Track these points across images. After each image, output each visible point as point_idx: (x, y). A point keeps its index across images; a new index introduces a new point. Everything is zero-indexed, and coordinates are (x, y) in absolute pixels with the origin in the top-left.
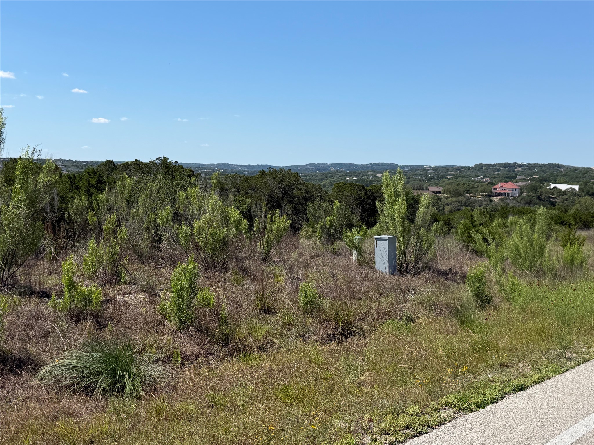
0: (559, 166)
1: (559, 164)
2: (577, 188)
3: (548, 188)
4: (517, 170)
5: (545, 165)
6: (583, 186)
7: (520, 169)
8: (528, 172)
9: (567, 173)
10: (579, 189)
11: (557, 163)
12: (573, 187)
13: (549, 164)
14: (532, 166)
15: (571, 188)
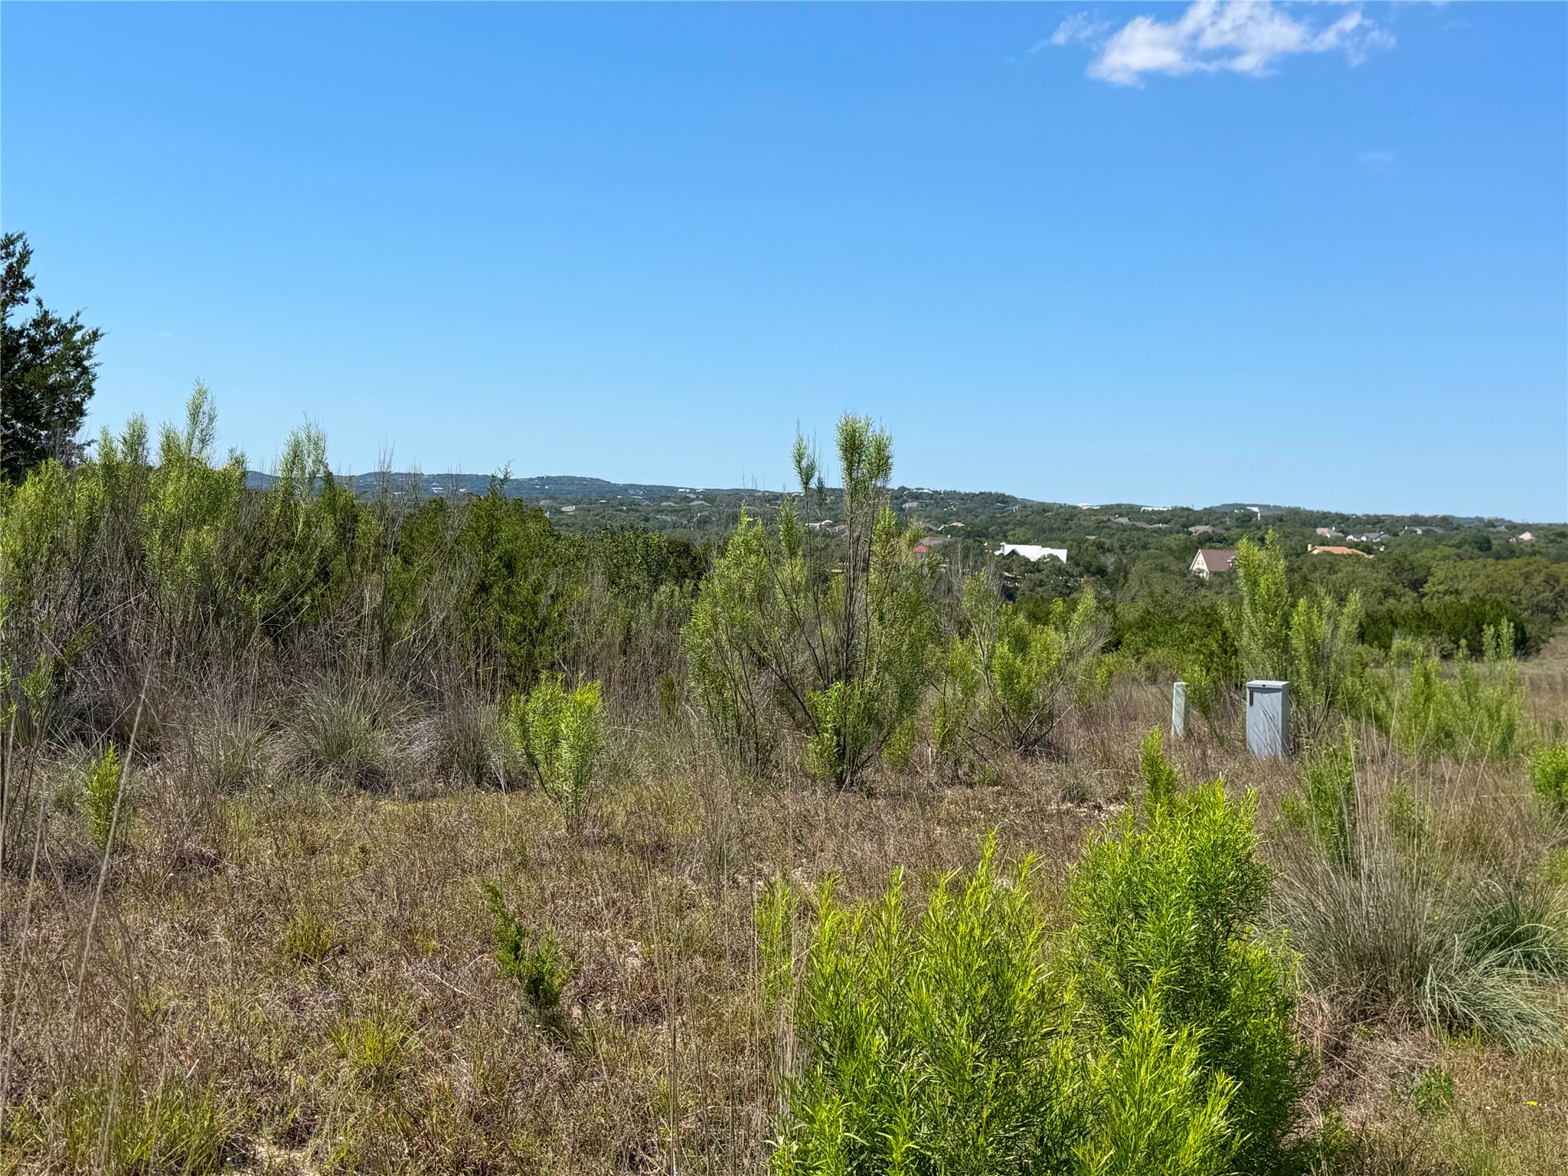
0: (1004, 500)
1: (1003, 495)
2: (1062, 554)
3: (997, 553)
4: (907, 505)
5: (972, 497)
6: (1074, 552)
7: (915, 504)
8: (936, 512)
9: (1027, 516)
10: (1069, 558)
11: (1001, 491)
12: (1056, 552)
13: (981, 493)
14: (942, 499)
15: (1050, 556)
